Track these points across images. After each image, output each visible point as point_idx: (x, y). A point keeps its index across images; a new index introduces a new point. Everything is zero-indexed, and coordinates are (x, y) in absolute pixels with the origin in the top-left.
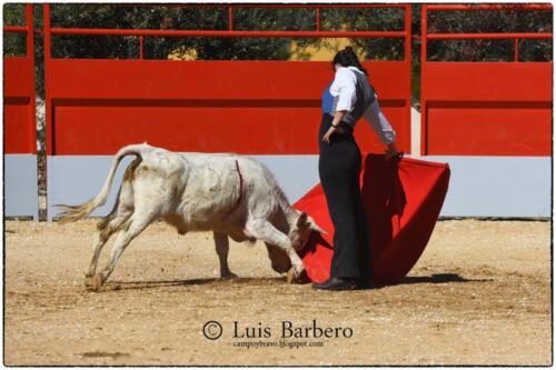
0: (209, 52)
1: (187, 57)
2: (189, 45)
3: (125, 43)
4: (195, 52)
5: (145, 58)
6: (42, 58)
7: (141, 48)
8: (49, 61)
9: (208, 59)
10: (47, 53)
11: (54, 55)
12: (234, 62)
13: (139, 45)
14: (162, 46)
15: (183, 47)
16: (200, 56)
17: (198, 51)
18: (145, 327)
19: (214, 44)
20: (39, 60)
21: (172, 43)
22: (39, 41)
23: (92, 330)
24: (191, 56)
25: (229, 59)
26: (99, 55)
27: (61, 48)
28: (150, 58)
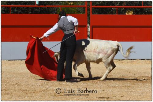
0: (136, 12)
1: (130, 14)
2: (131, 10)
3: (112, 10)
4: (132, 12)
5: (118, 14)
6: (89, 14)
7: (117, 11)
8: (91, 15)
9: (136, 14)
10: (91, 13)
11: (93, 13)
12: (143, 15)
13: (116, 10)
14: (123, 11)
15: (129, 11)
16: (134, 13)
17: (133, 12)
18: (116, 90)
19: (138, 10)
20: (89, 15)
21: (126, 10)
22: (89, 9)
23: (101, 91)
24: (131, 13)
25: (142, 14)
26: (105, 13)
27: (95, 11)
28: (119, 14)
